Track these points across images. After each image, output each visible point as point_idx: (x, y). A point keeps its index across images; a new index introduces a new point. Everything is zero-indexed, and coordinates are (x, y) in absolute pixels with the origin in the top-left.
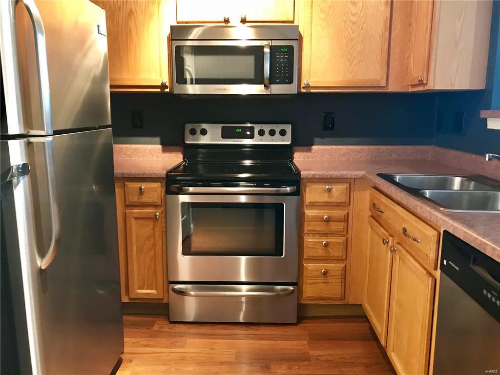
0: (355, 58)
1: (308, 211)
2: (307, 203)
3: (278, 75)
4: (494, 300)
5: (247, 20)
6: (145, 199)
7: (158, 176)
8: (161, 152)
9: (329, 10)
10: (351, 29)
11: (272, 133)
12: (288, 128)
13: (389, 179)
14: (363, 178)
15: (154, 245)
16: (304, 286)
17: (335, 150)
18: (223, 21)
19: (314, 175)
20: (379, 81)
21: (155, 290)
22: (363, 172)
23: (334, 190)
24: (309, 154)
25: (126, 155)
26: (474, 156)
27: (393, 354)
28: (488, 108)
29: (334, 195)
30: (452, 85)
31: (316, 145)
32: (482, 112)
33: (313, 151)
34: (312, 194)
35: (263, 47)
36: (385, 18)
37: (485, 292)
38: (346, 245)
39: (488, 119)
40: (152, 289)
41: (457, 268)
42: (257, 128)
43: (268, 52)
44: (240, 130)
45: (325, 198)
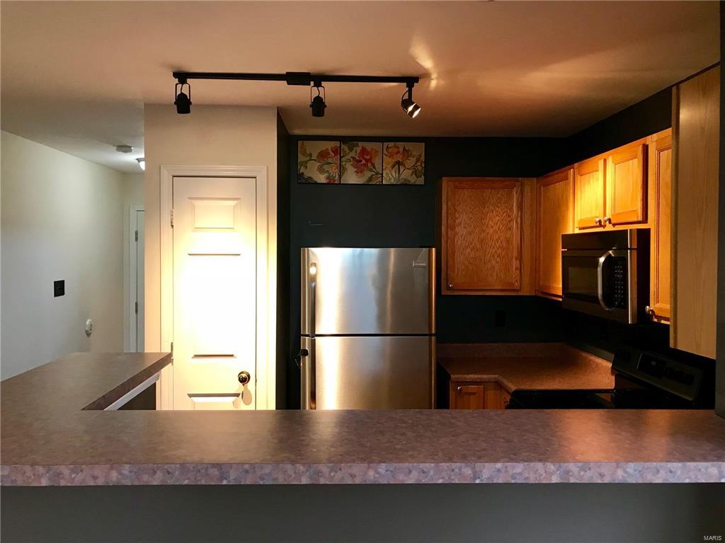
3: (616, 296)
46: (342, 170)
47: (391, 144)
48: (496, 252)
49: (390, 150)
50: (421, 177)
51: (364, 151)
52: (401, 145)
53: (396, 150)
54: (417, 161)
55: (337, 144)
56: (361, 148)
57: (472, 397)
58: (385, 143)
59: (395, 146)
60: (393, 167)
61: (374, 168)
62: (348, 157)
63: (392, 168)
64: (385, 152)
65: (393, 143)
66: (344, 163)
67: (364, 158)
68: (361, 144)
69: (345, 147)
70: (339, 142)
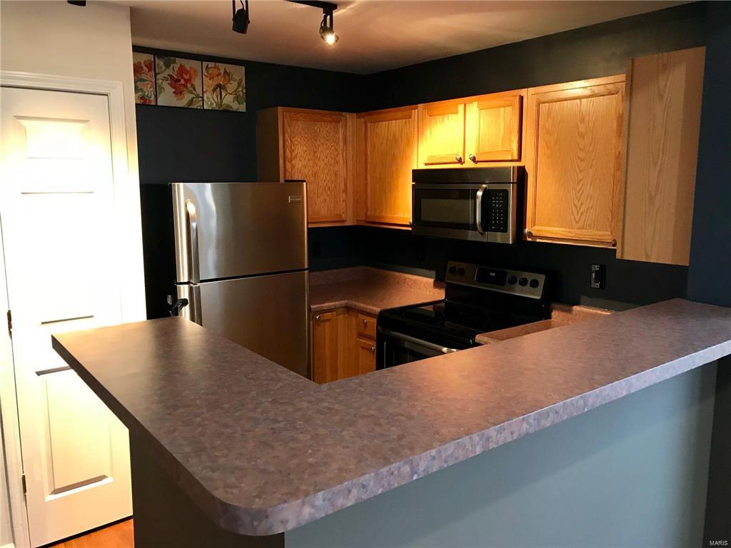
0: (582, 204)
9: (555, 145)
10: (579, 168)
11: (524, 282)
12: (541, 279)
18: (457, 161)
24: (569, 315)
25: (408, 284)
30: (648, 257)
33: (574, 313)
36: (617, 153)
43: (480, 196)
44: (494, 274)
46: (157, 89)
47: (211, 65)
48: (327, 184)
49: (210, 71)
50: (243, 103)
51: (182, 70)
52: (222, 66)
53: (216, 72)
54: (239, 85)
55: (151, 57)
56: (179, 66)
57: (328, 323)
58: (204, 63)
59: (215, 67)
60: (214, 90)
61: (194, 89)
62: (165, 74)
63: (214, 92)
64: (204, 71)
65: (213, 63)
66: (161, 81)
67: (183, 78)
68: (179, 61)
69: (160, 62)
70: (153, 56)
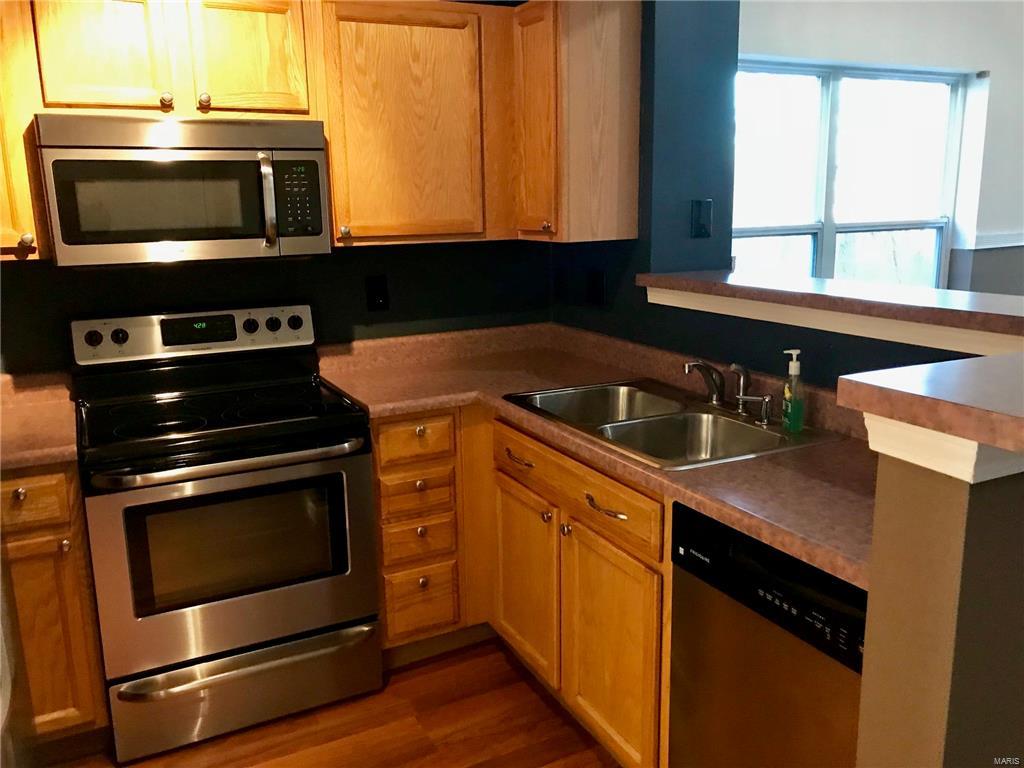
0: (426, 182)
1: (387, 478)
2: (383, 463)
3: (290, 219)
4: (777, 602)
5: (213, 105)
6: (26, 516)
7: (59, 461)
8: (12, 391)
9: (374, 92)
10: (417, 128)
11: (273, 325)
12: (304, 312)
13: (524, 402)
14: (476, 403)
15: (63, 611)
16: (389, 617)
17: (395, 346)
18: (159, 104)
19: (393, 409)
20: (472, 223)
21: (74, 706)
22: (473, 394)
23: (429, 431)
24: (348, 358)
26: (631, 346)
27: (580, 699)
28: (646, 270)
29: (430, 442)
30: (594, 235)
31: (358, 339)
32: (638, 276)
33: (356, 352)
34: (391, 445)
35: (257, 164)
37: (761, 593)
38: (455, 525)
39: (648, 288)
40: (64, 707)
41: (707, 560)
42: (240, 317)
43: (269, 174)
44: (204, 325)
45: (416, 448)
